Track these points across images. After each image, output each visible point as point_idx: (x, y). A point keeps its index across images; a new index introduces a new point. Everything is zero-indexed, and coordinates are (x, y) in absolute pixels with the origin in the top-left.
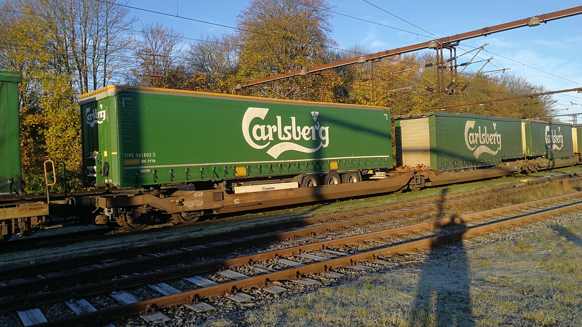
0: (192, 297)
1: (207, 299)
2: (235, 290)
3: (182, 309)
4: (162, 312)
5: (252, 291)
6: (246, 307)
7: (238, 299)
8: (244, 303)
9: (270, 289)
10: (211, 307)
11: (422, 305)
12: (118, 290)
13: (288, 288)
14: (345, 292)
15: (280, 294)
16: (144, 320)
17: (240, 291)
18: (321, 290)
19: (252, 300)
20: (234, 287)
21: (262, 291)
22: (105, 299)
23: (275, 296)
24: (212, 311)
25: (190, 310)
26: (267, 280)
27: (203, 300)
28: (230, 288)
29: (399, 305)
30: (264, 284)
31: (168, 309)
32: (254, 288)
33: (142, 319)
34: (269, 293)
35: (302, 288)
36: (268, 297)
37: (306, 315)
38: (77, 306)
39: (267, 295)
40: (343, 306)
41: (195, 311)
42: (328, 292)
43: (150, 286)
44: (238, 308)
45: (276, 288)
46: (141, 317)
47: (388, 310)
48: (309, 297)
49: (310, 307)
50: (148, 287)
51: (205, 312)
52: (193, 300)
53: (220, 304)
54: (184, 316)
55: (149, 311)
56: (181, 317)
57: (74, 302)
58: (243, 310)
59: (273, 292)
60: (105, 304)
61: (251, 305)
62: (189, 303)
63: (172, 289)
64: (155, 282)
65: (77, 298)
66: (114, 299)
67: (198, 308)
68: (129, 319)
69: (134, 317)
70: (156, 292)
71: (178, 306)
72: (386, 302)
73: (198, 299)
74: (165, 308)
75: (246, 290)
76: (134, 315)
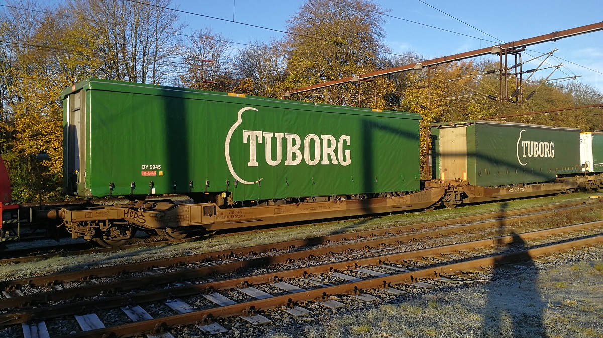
0: (248, 308)
1: (263, 311)
2: (292, 304)
3: (238, 321)
4: (219, 323)
5: (309, 305)
6: (304, 322)
7: (296, 312)
8: (302, 317)
9: (328, 304)
10: (267, 320)
11: (496, 329)
12: (172, 299)
13: (346, 304)
14: (409, 310)
15: (339, 309)
16: (201, 330)
17: (296, 304)
18: (383, 307)
19: (309, 314)
20: (290, 300)
21: (319, 306)
22: (159, 307)
23: (334, 311)
24: (269, 324)
25: (247, 323)
26: (324, 294)
27: (259, 313)
28: (287, 301)
29: (471, 327)
30: (321, 298)
31: (224, 320)
32: (311, 302)
34: (326, 308)
35: (361, 304)
36: (326, 312)
37: (369, 332)
38: (133, 312)
39: (325, 310)
40: (409, 325)
41: (251, 324)
42: (391, 310)
43: (203, 295)
44: (296, 322)
45: (334, 303)
46: (197, 327)
47: (459, 332)
48: (371, 314)
49: (373, 324)
50: (202, 297)
51: (262, 325)
52: (249, 312)
53: (276, 317)
54: (240, 328)
55: (206, 321)
56: (237, 329)
57: (130, 308)
58: (301, 324)
59: (330, 307)
60: (160, 313)
61: (309, 319)
62: (245, 315)
63: (226, 299)
64: (209, 292)
65: (132, 305)
66: (169, 307)
67: (255, 320)
68: (186, 329)
69: (191, 327)
70: (211, 302)
71: (233, 317)
72: (456, 323)
73: (254, 311)
74: (221, 319)
75: (302, 303)
76: (190, 325)
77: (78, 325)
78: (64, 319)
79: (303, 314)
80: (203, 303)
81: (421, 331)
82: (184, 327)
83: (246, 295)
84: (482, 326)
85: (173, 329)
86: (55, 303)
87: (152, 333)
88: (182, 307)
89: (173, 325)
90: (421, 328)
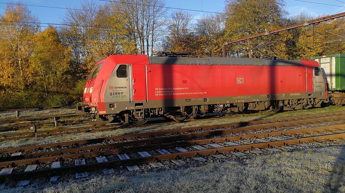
0: (215, 151)
1: (222, 153)
2: (236, 150)
3: (211, 157)
4: (202, 157)
6: (243, 158)
7: (238, 154)
8: (241, 156)
9: (254, 152)
10: (225, 157)
12: (178, 147)
13: (264, 152)
14: (297, 154)
15: (260, 154)
17: (238, 151)
18: (283, 153)
19: (245, 155)
21: (250, 152)
22: (173, 150)
23: (258, 155)
25: (215, 157)
26: (252, 147)
28: (233, 149)
29: (329, 162)
30: (251, 149)
32: (245, 151)
33: (193, 159)
35: (272, 152)
36: (253, 154)
37: (276, 162)
38: (162, 152)
40: (297, 160)
41: (218, 158)
42: (288, 154)
43: (192, 146)
44: (239, 158)
45: (257, 151)
46: (193, 158)
48: (277, 155)
49: (279, 159)
51: (223, 159)
52: (216, 153)
53: (229, 156)
54: (213, 159)
55: (196, 156)
56: (211, 160)
57: (160, 150)
59: (256, 153)
60: (174, 152)
61: (245, 157)
62: (214, 154)
63: (203, 148)
64: (194, 145)
65: (161, 149)
66: (177, 150)
67: (219, 156)
68: (188, 158)
69: (190, 158)
70: (196, 149)
71: (208, 155)
72: (321, 160)
73: (218, 153)
74: (203, 156)
75: (241, 151)
76: (189, 157)
77: (140, 155)
78: (133, 153)
80: (192, 149)
82: (187, 158)
83: (212, 147)
85: (182, 158)
86: (127, 147)
87: (173, 159)
88: (183, 150)
89: (182, 157)
90: (303, 161)
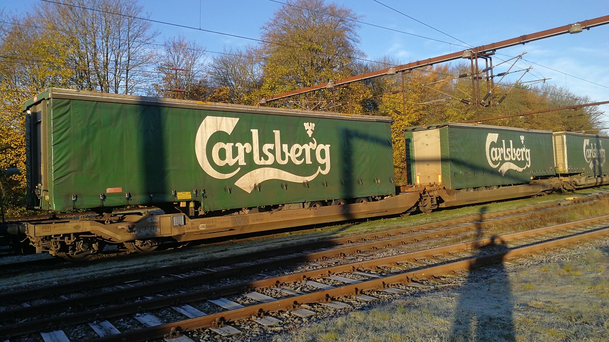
0: (217, 319)
1: (233, 322)
2: (262, 313)
3: (207, 332)
4: (187, 335)
5: (279, 315)
6: (274, 331)
7: (266, 322)
8: (272, 327)
9: (299, 312)
10: (237, 331)
11: (461, 331)
12: (141, 312)
13: (317, 312)
14: (377, 317)
15: (309, 318)
17: (267, 314)
18: (352, 314)
19: (279, 323)
20: (261, 310)
21: (290, 314)
22: (128, 321)
23: (304, 320)
24: (239, 335)
25: (216, 334)
26: (296, 303)
27: (229, 323)
28: (257, 311)
29: (436, 331)
30: (292, 307)
31: (193, 332)
32: (282, 311)
34: (297, 317)
35: (332, 312)
36: (296, 320)
37: (336, 340)
38: (101, 328)
39: (295, 319)
40: (376, 331)
41: (220, 335)
42: (359, 316)
43: (174, 308)
44: (265, 332)
45: (305, 312)
46: (166, 340)
47: (424, 336)
48: (340, 321)
49: (340, 332)
50: (172, 309)
51: (231, 336)
52: (219, 324)
53: (246, 328)
54: (209, 340)
55: (174, 334)
57: (97, 324)
58: (271, 334)
59: (301, 316)
60: (128, 327)
61: (279, 329)
62: (214, 326)
63: (197, 311)
64: (180, 304)
65: (100, 320)
66: (138, 321)
67: (224, 331)
70: (181, 314)
71: (203, 329)
72: (422, 328)
73: (224, 322)
74: (190, 332)
75: (273, 313)
78: (30, 336)
79: (272, 324)
80: (173, 316)
81: (387, 337)
83: (217, 306)
84: (446, 330)
86: (21, 320)
88: (151, 320)
90: (388, 334)
